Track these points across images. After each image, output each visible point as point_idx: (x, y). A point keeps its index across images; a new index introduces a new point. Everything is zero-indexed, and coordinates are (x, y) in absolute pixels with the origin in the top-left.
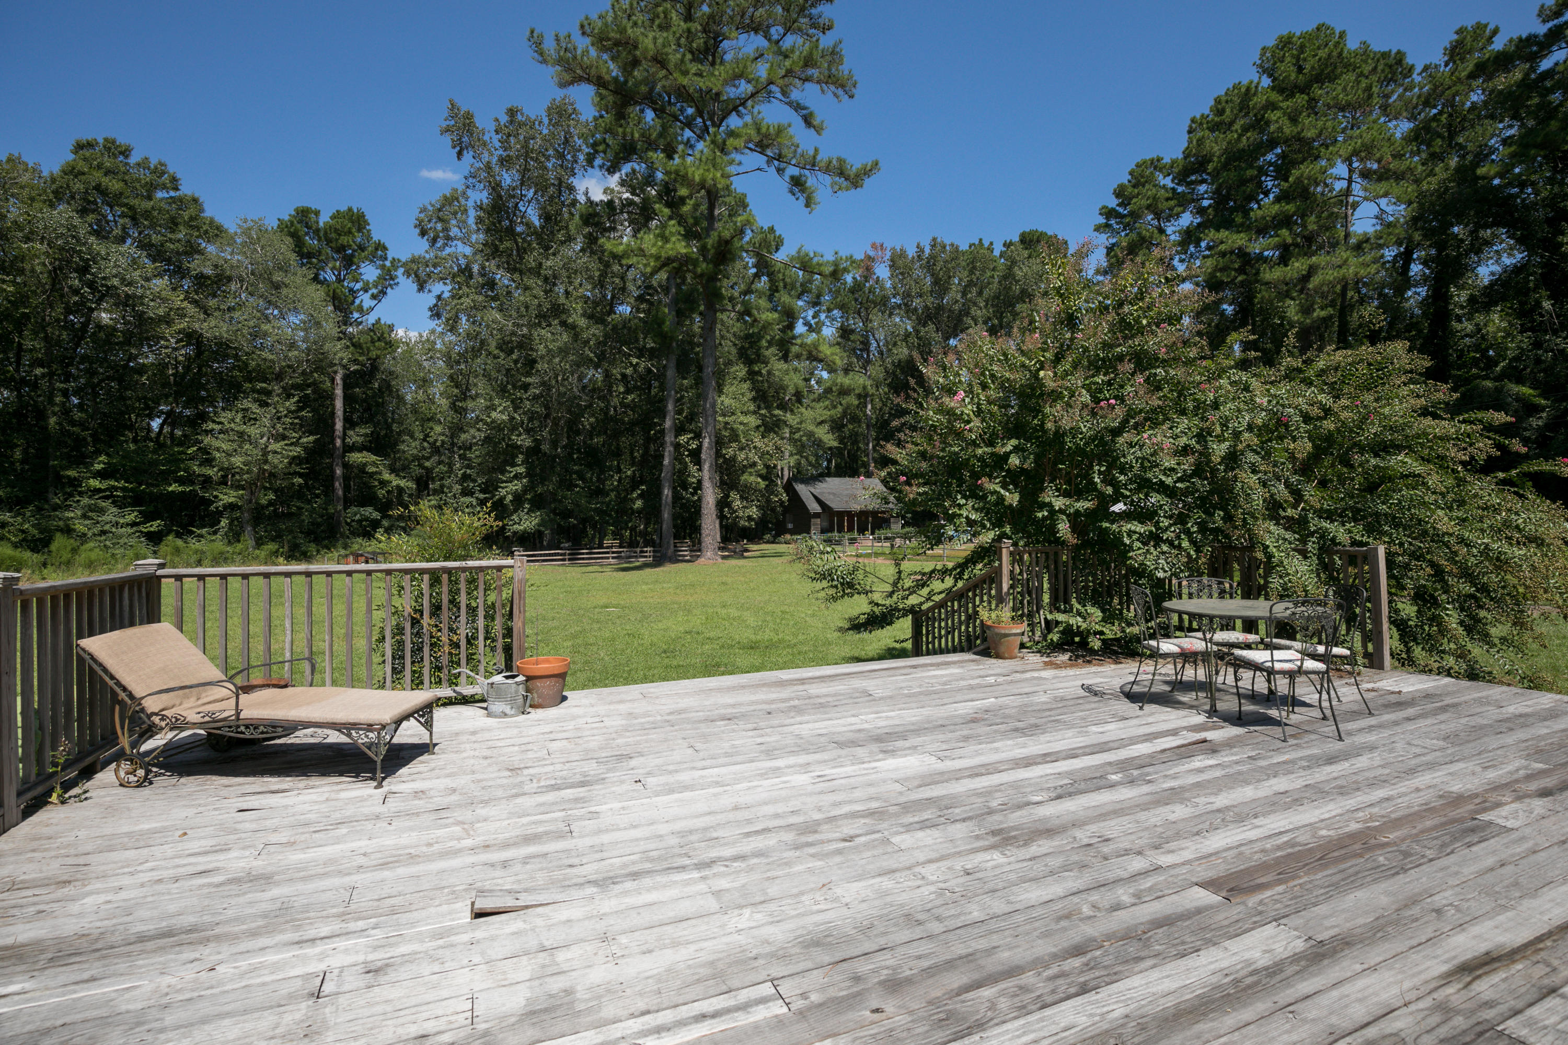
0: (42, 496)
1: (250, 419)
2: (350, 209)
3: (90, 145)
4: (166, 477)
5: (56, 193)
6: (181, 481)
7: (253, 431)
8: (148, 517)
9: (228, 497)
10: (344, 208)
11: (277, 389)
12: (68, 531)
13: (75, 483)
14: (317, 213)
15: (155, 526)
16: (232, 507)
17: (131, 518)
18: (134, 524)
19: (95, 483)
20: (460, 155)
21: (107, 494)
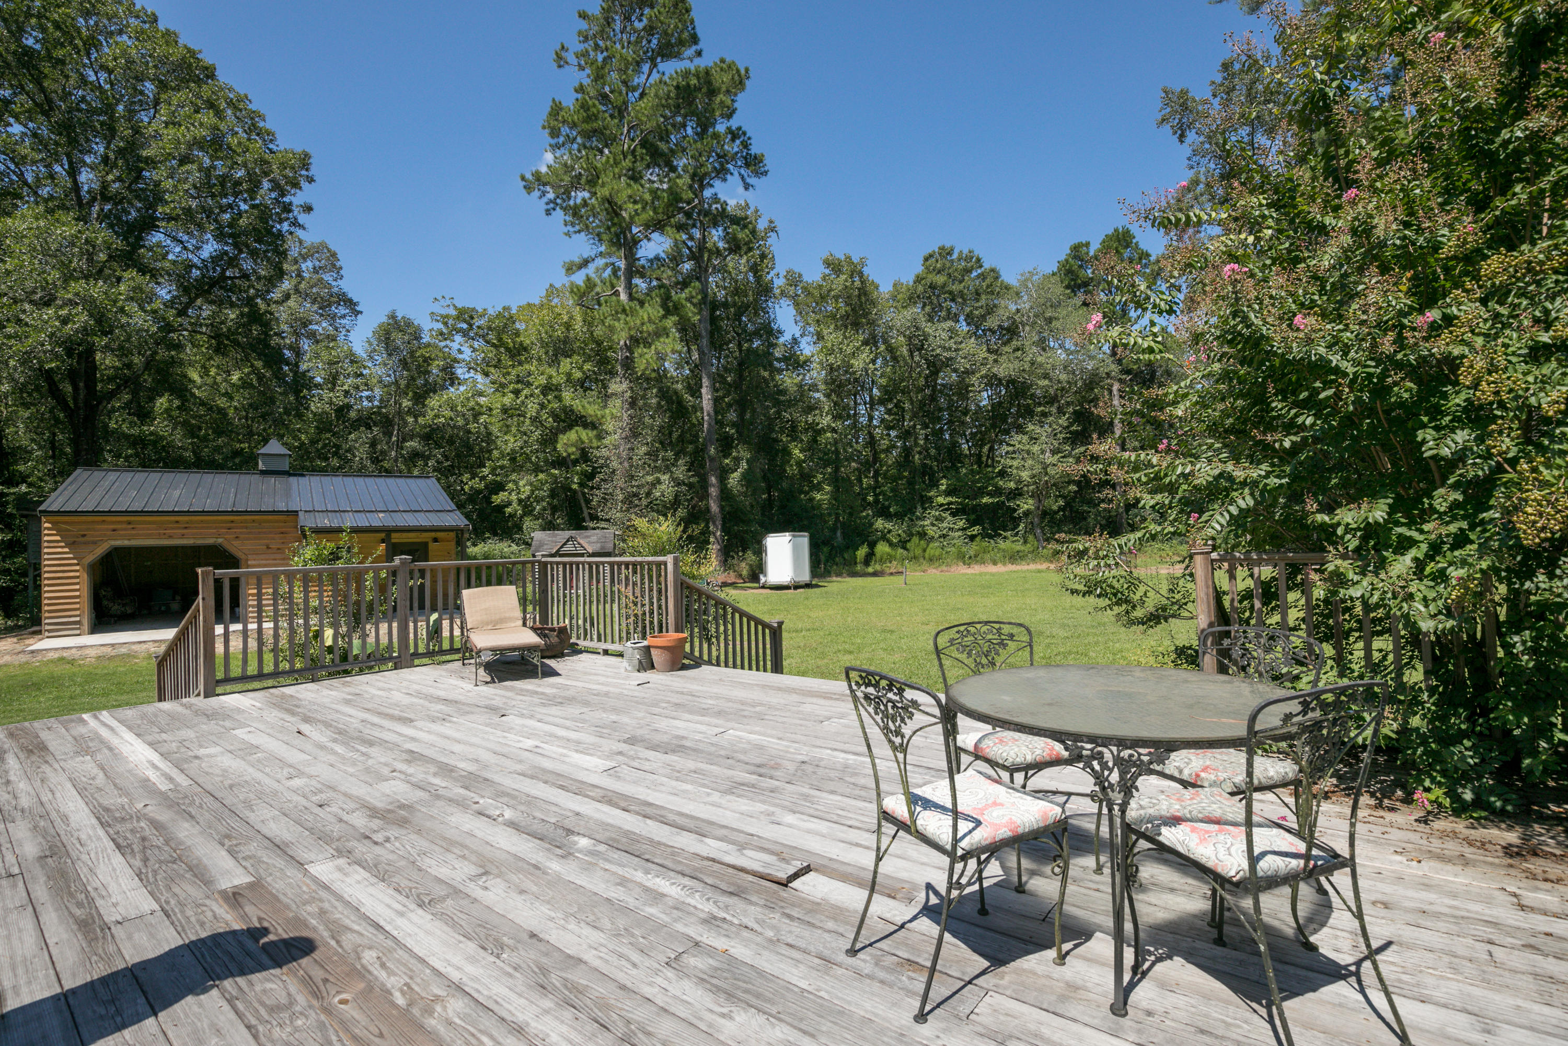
0: (912, 511)
1: (1034, 439)
2: (1116, 230)
3: (931, 256)
4: (981, 492)
5: (910, 299)
6: (990, 494)
7: (1036, 449)
8: (972, 524)
9: (1026, 505)
10: (1110, 231)
11: (1054, 410)
12: (923, 535)
13: (930, 500)
14: (1087, 245)
15: (976, 530)
16: (1027, 514)
17: (961, 524)
18: (964, 529)
19: (941, 500)
20: (1182, 138)
21: (946, 508)
